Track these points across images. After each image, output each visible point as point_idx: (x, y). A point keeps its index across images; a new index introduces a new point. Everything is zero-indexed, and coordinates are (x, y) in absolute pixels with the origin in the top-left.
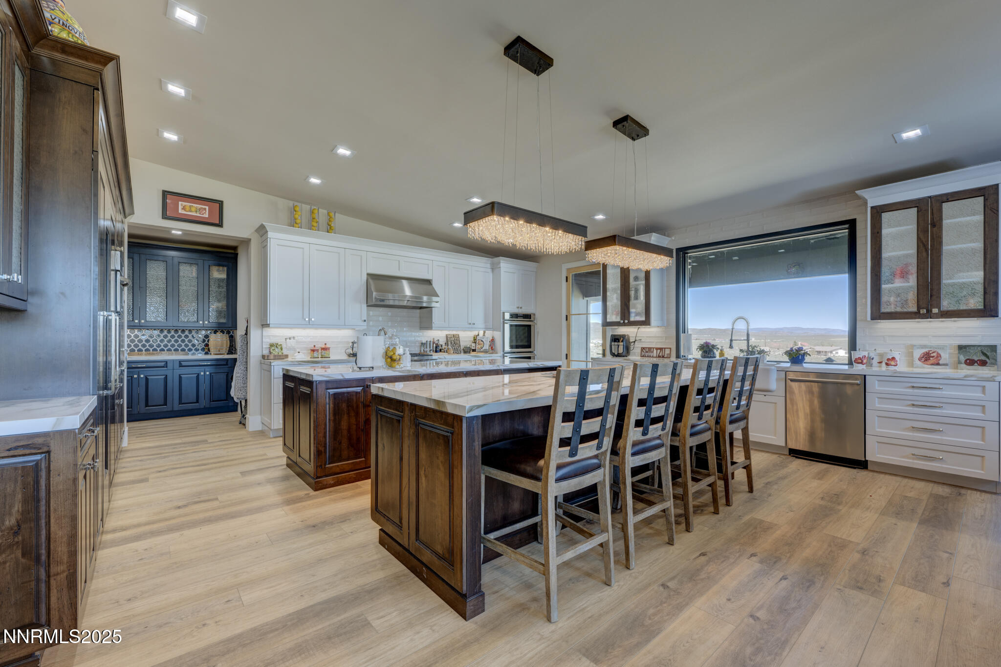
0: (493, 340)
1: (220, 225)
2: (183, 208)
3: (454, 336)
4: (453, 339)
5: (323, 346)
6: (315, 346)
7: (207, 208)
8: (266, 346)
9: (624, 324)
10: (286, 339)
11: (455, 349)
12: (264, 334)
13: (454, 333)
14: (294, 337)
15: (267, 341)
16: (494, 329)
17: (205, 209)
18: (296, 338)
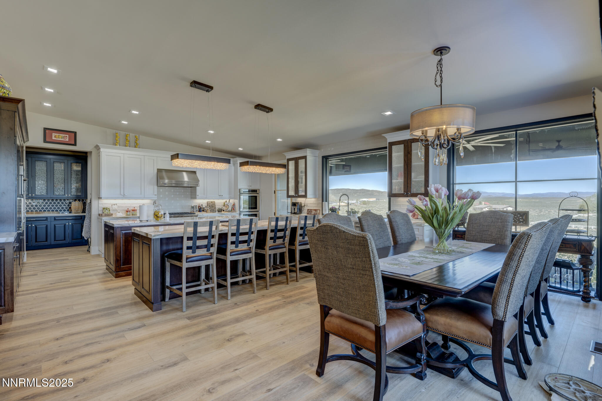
0: (234, 205)
1: (75, 145)
2: (55, 136)
3: (212, 202)
4: (211, 204)
5: (133, 209)
6: (128, 209)
7: (68, 136)
8: (101, 209)
9: (296, 197)
10: (112, 205)
11: (212, 210)
12: (100, 202)
13: (212, 200)
14: (116, 204)
15: (101, 206)
16: (235, 198)
17: (67, 137)
18: (118, 205)
